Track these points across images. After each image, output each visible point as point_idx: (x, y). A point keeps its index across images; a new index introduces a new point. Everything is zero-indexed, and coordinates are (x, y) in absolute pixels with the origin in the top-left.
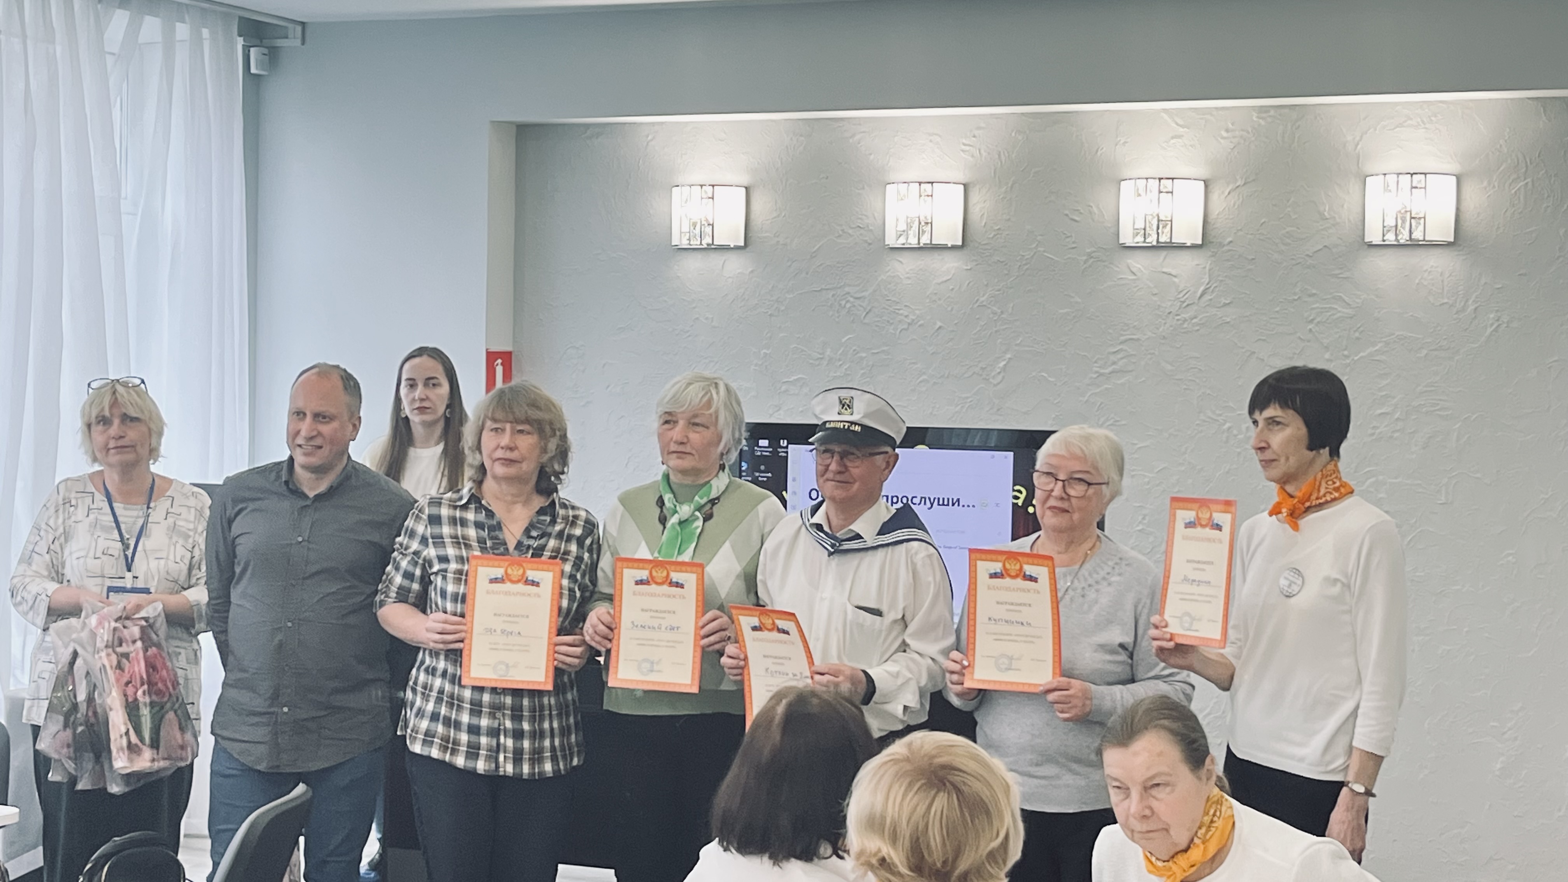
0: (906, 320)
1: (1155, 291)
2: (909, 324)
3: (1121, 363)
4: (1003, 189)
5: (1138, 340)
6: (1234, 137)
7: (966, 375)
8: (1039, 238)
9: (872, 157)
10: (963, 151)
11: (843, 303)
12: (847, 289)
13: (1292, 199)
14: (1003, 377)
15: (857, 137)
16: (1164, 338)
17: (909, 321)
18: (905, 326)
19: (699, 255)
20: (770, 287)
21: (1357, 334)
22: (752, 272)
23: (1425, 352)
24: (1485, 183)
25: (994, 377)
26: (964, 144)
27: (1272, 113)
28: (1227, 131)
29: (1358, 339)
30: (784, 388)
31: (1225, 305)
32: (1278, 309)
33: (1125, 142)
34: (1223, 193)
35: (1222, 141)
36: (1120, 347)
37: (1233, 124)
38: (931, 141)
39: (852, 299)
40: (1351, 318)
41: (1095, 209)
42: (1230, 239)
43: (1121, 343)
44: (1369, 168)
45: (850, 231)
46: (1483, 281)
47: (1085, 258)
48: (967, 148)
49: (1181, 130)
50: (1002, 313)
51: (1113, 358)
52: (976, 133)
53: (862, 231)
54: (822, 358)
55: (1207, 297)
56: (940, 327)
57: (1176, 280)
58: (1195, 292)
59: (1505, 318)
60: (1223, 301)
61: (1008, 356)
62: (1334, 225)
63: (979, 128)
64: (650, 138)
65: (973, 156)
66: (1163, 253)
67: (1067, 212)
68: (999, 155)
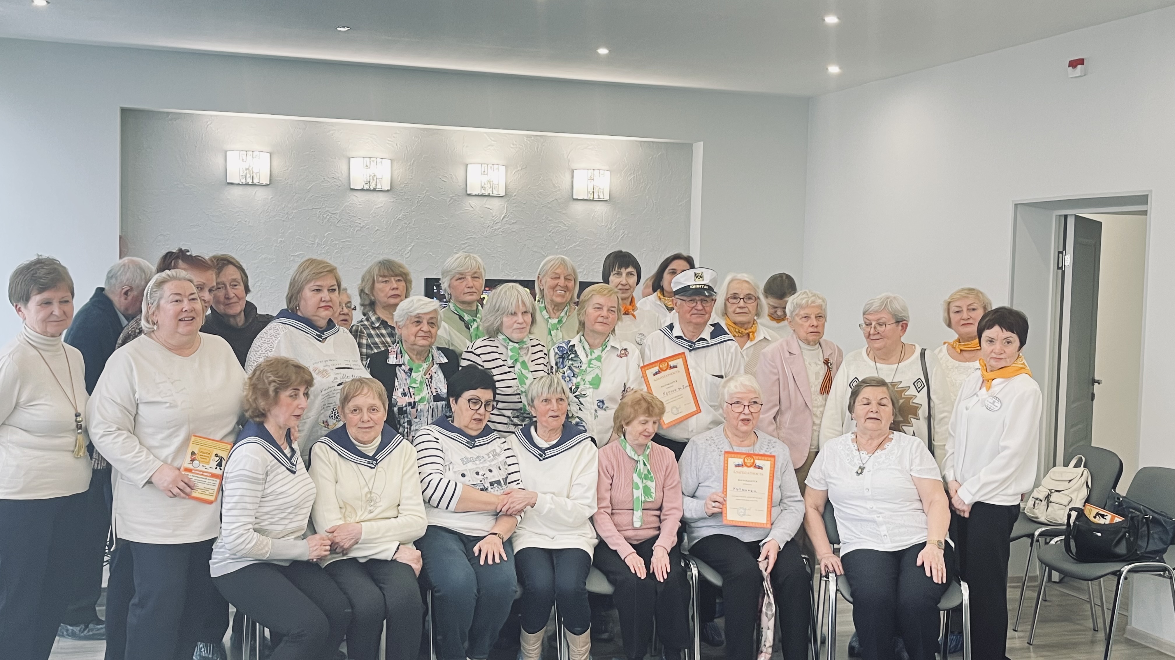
0: (359, 225)
1: (482, 216)
2: (361, 228)
4: (409, 164)
5: (475, 238)
6: (516, 148)
8: (427, 188)
9: (339, 143)
10: (388, 144)
11: (325, 216)
12: (327, 209)
13: (542, 178)
14: (411, 254)
15: (332, 132)
16: (486, 237)
17: (361, 226)
18: (359, 229)
19: (241, 188)
20: (283, 206)
21: (569, 238)
22: (272, 198)
23: (595, 246)
24: (619, 175)
25: (405, 255)
26: (389, 141)
27: (533, 138)
28: (513, 145)
29: (569, 240)
30: (292, 258)
31: (513, 223)
32: (536, 226)
33: (467, 146)
34: (512, 173)
35: (511, 149)
36: (466, 241)
37: (516, 141)
38: (371, 137)
39: (330, 214)
40: (566, 231)
41: (454, 177)
42: (515, 194)
43: (467, 239)
44: (574, 166)
45: (329, 180)
46: (618, 217)
47: (449, 199)
49: (493, 142)
50: (409, 223)
52: (394, 135)
53: (335, 180)
54: (313, 244)
55: (505, 219)
56: (377, 230)
57: (491, 211)
58: (500, 217)
59: (626, 232)
60: (512, 221)
61: (413, 244)
62: (559, 190)
63: (396, 133)
64: (209, 123)
65: (393, 147)
66: (486, 199)
67: (440, 177)
68: (407, 147)
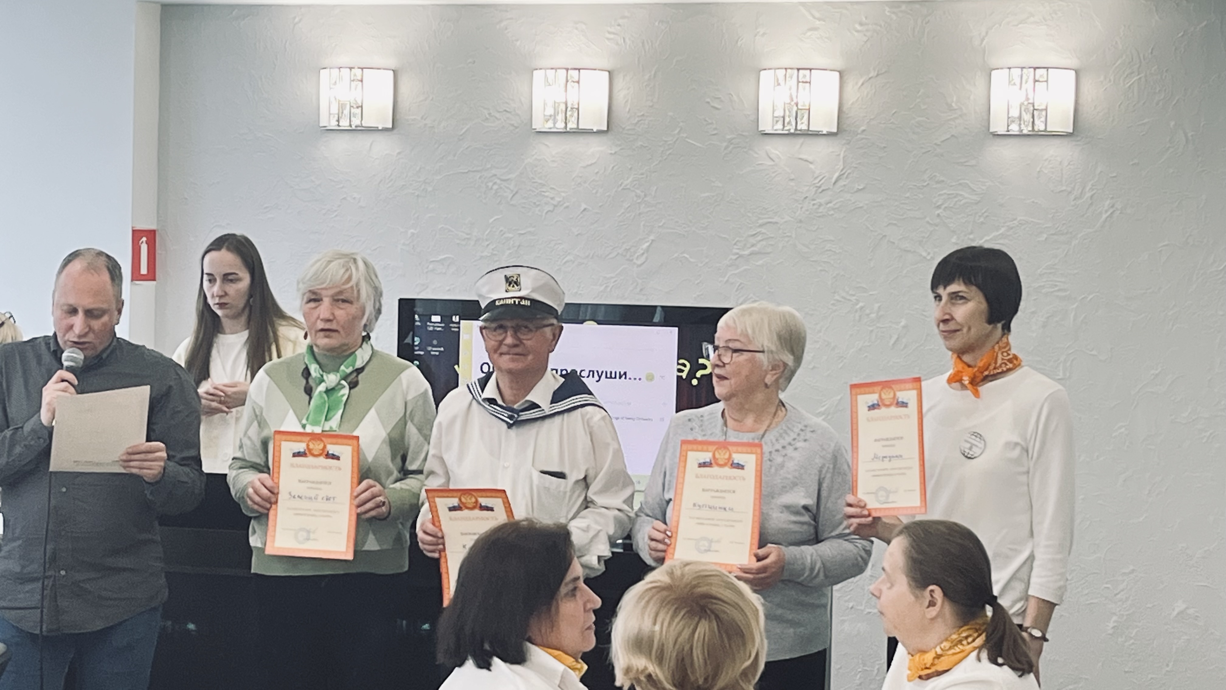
0: (552, 202)
1: (793, 177)
2: (555, 206)
3: (759, 246)
4: (647, 77)
5: (776, 223)
6: (867, 30)
7: (611, 256)
8: (681, 124)
9: (518, 43)
10: (608, 39)
11: (490, 184)
12: (494, 172)
13: (922, 91)
14: (647, 258)
15: (503, 24)
16: (801, 221)
17: (555, 203)
18: (551, 208)
19: (347, 136)
20: (418, 168)
21: (982, 219)
22: (399, 153)
23: (1045, 236)
24: (1102, 78)
25: (637, 258)
26: (609, 33)
27: (904, 7)
28: (861, 24)
29: (982, 223)
30: (431, 267)
31: (859, 190)
32: (908, 195)
33: (764, 34)
34: (857, 83)
35: (856, 34)
36: (759, 230)
37: (866, 18)
38: (577, 29)
39: (498, 181)
40: (977, 203)
41: (735, 98)
42: (863, 128)
43: (761, 226)
44: (994, 61)
45: (498, 115)
46: (1099, 170)
47: (725, 144)
48: (612, 36)
49: (818, 22)
50: (645, 196)
51: (752, 240)
52: (621, 21)
53: (508, 115)
54: (468, 239)
55: (841, 183)
56: (585, 209)
57: (812, 166)
58: (831, 178)
59: (1119, 205)
60: (857, 186)
61: (652, 237)
62: (961, 116)
63: (623, 17)
64: (297, 20)
65: (617, 44)
66: (801, 140)
67: (708, 100)
68: (643, 43)
